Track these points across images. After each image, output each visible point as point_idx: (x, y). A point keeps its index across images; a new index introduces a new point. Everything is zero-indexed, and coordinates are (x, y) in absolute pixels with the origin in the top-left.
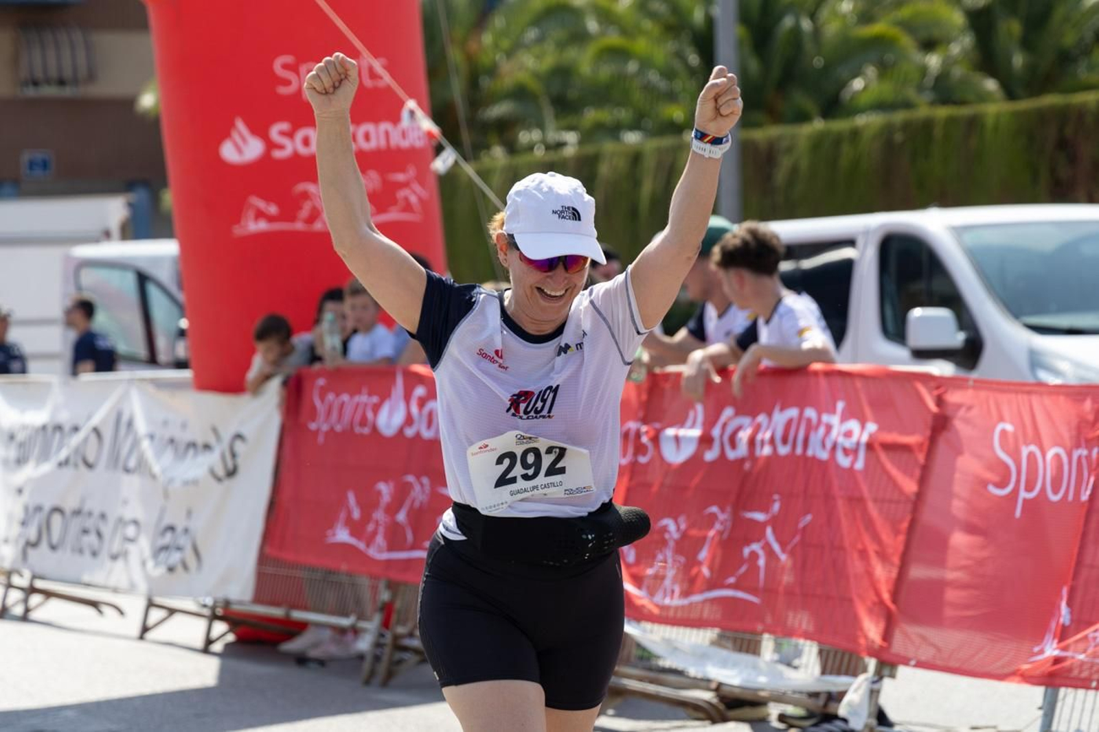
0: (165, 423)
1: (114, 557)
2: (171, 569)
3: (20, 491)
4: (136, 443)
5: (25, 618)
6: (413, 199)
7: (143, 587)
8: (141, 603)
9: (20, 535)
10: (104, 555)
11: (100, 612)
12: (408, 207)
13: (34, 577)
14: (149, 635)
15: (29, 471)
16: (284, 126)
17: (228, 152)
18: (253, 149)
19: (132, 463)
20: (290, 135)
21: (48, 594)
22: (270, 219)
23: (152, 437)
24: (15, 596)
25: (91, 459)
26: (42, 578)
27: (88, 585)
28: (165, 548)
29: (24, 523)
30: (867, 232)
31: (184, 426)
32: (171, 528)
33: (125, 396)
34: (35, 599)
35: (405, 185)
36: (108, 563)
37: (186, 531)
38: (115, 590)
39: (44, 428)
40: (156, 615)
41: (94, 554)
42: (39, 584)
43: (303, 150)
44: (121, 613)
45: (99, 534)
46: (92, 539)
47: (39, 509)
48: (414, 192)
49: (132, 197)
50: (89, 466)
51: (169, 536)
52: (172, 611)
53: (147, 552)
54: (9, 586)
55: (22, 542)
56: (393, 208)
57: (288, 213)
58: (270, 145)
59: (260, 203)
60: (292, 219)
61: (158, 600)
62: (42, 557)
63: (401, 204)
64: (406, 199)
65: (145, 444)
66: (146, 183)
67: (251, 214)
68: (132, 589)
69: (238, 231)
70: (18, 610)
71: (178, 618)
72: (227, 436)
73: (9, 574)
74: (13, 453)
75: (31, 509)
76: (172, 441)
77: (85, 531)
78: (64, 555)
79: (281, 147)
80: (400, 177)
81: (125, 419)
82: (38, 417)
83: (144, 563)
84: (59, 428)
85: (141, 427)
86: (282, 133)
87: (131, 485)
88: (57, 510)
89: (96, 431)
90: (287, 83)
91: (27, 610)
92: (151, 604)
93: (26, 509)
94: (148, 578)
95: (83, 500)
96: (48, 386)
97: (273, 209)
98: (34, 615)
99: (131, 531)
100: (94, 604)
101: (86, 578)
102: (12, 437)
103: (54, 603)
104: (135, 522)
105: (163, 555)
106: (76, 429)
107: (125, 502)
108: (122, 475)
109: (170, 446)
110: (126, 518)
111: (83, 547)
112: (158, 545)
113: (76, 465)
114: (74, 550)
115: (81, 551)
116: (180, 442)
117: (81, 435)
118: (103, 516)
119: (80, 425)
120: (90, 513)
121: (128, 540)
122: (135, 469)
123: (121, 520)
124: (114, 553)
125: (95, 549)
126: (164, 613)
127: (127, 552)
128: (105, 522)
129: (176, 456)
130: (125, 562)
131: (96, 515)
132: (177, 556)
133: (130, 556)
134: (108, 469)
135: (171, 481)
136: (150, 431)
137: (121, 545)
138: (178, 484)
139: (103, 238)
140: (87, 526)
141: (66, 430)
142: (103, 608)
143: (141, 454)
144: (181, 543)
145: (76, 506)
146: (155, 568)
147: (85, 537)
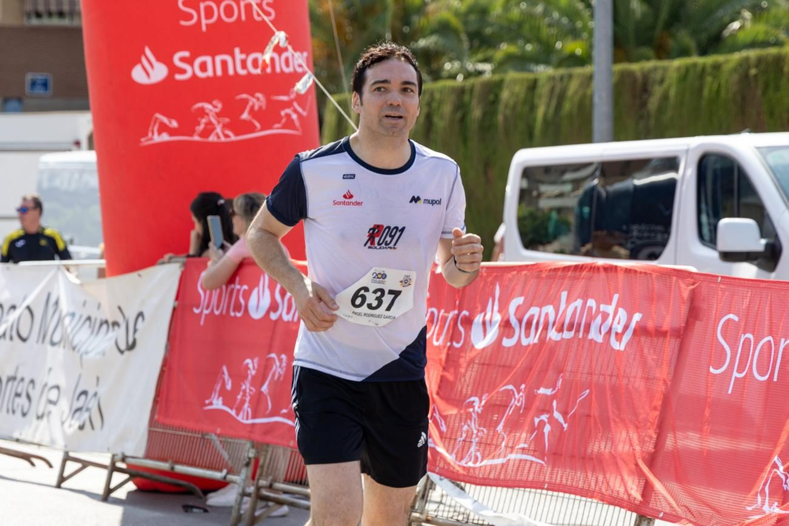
0: (84, 304)
1: (40, 417)
2: (81, 428)
4: (60, 321)
6: (294, 117)
7: (61, 443)
8: (60, 456)
10: (32, 416)
11: (32, 464)
12: (289, 124)
14: (66, 484)
16: (186, 54)
17: (138, 75)
18: (159, 72)
19: (56, 338)
20: (190, 61)
22: (172, 132)
23: (72, 315)
25: (24, 334)
27: (18, 440)
28: (79, 410)
30: (687, 151)
31: (99, 306)
32: (85, 393)
33: (54, 280)
35: (288, 104)
36: (35, 421)
37: (95, 394)
38: (39, 445)
40: (71, 467)
41: (24, 414)
43: (200, 74)
44: (49, 465)
45: (28, 398)
46: (23, 401)
48: (295, 111)
50: (23, 339)
51: (83, 397)
52: (85, 464)
53: (66, 412)
56: (277, 125)
57: (187, 127)
58: (173, 70)
59: (165, 120)
60: (191, 133)
61: (72, 454)
63: (284, 120)
64: (288, 116)
65: (67, 320)
67: (156, 129)
68: (52, 444)
69: (144, 142)
71: (90, 469)
72: (131, 316)
76: (89, 318)
77: (18, 395)
79: (183, 71)
80: (284, 98)
81: (53, 300)
83: (63, 423)
85: (64, 307)
86: (183, 60)
87: (56, 356)
89: (28, 308)
90: (189, 17)
92: (67, 458)
94: (66, 437)
95: (17, 368)
97: (174, 124)
99: (53, 395)
100: (27, 458)
101: (16, 435)
104: (57, 387)
105: (77, 414)
106: (13, 307)
107: (50, 369)
108: (49, 347)
109: (88, 323)
110: (50, 384)
111: (15, 407)
112: (74, 408)
113: (11, 338)
114: (8, 411)
115: (14, 412)
116: (96, 319)
117: (18, 312)
118: (32, 382)
119: (18, 305)
120: (22, 380)
121: (51, 402)
122: (60, 342)
123: (46, 385)
124: (40, 414)
125: (25, 410)
126: (79, 465)
127: (50, 413)
128: (34, 387)
129: (92, 332)
130: (48, 421)
131: (27, 380)
132: (86, 416)
133: (52, 416)
134: (37, 342)
135: (86, 353)
136: (71, 310)
137: (45, 407)
138: (91, 355)
139: (75, 147)
140: (19, 391)
141: (6, 307)
142: (34, 460)
143: (64, 330)
144: (90, 406)
145: (11, 373)
146: (70, 426)
147: (18, 400)
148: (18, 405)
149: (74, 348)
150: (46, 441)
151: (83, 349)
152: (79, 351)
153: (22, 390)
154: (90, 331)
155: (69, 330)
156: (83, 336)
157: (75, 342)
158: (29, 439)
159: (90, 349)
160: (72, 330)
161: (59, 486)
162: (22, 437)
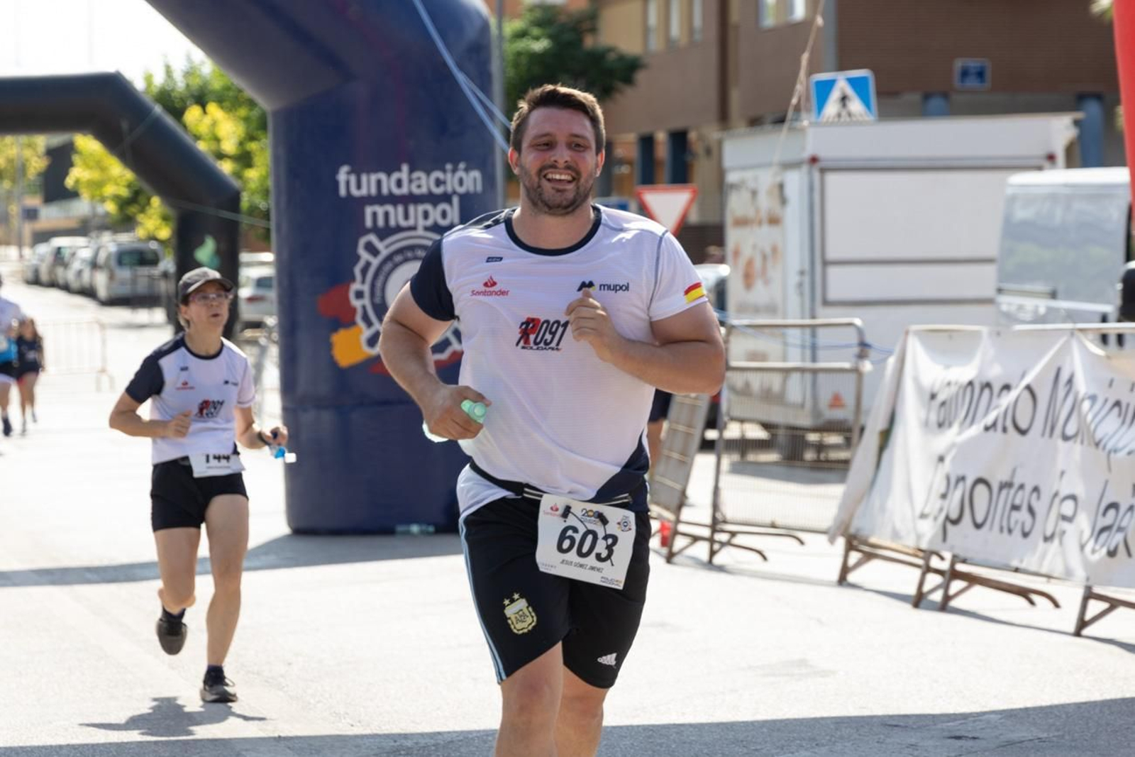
0: (1111, 384)
1: (1048, 539)
2: (1112, 554)
3: (941, 459)
4: (1077, 404)
5: (944, 607)
7: (1080, 574)
8: (1079, 593)
9: (941, 510)
10: (1036, 535)
11: (1032, 603)
13: (955, 559)
14: (1086, 632)
15: (952, 435)
19: (1071, 430)
21: (972, 580)
23: (1093, 398)
24: (933, 580)
25: (1023, 425)
26: (964, 561)
27: (1017, 570)
28: (1105, 529)
29: (944, 496)
31: (1132, 387)
32: (1114, 506)
33: (1065, 349)
34: (957, 585)
36: (1041, 544)
38: (1049, 577)
39: (971, 383)
40: (1095, 607)
41: (1025, 535)
42: (961, 567)
44: (1057, 605)
45: (1031, 511)
46: (1023, 515)
47: (963, 479)
49: (1079, 115)
50: (1023, 432)
51: (1112, 512)
52: (1114, 604)
53: (1087, 533)
54: (928, 569)
55: (942, 518)
61: (1097, 590)
62: (964, 536)
65: (1086, 405)
66: (1098, 97)
68: (1068, 575)
70: (937, 597)
71: (1121, 611)
73: (928, 554)
74: (933, 418)
75: (953, 481)
77: (1015, 508)
78: (990, 535)
81: (1064, 377)
82: (965, 373)
83: (1082, 547)
84: (988, 385)
85: (1082, 386)
87: (1070, 456)
88: (980, 480)
89: (1028, 388)
91: (947, 598)
92: (1089, 595)
93: (948, 479)
94: (1086, 564)
95: (1014, 471)
96: (976, 335)
98: (954, 603)
99: (1068, 508)
100: (1024, 593)
101: (1015, 563)
102: (933, 396)
103: (978, 590)
104: (1073, 497)
105: (1104, 535)
106: (1007, 387)
107: (1063, 473)
108: (1060, 443)
109: (1116, 410)
110: (1064, 493)
111: (1012, 525)
112: (1099, 526)
113: (1005, 430)
114: (1001, 529)
115: (1010, 531)
116: (1128, 405)
117: (1013, 395)
118: (1036, 489)
119: (1013, 383)
120: (1022, 487)
121: (1064, 518)
122: (1076, 435)
123: (1056, 495)
124: (1049, 533)
125: (1027, 529)
126: (1105, 605)
127: (1064, 532)
128: (1039, 498)
129: (1123, 422)
130: (1061, 543)
131: (1028, 488)
132: (1119, 537)
133: (1066, 538)
134: (1043, 435)
135: (1116, 451)
136: (1092, 392)
137: (1056, 525)
138: (1122, 454)
139: (1046, 164)
140: (1017, 502)
141: (996, 388)
142: (1034, 597)
143: (1082, 419)
144: (1124, 524)
145: (1005, 477)
146: (1094, 551)
147: (1015, 515)
148: (1016, 522)
149: (1097, 444)
150: (1058, 570)
151: (1109, 446)
152: (1104, 448)
153: (1022, 501)
154: (1120, 420)
155: (1090, 417)
156: (1109, 426)
157: (1099, 435)
158: (1033, 568)
159: (1120, 445)
160: (1095, 416)
161: (1078, 633)
162: (1023, 566)
